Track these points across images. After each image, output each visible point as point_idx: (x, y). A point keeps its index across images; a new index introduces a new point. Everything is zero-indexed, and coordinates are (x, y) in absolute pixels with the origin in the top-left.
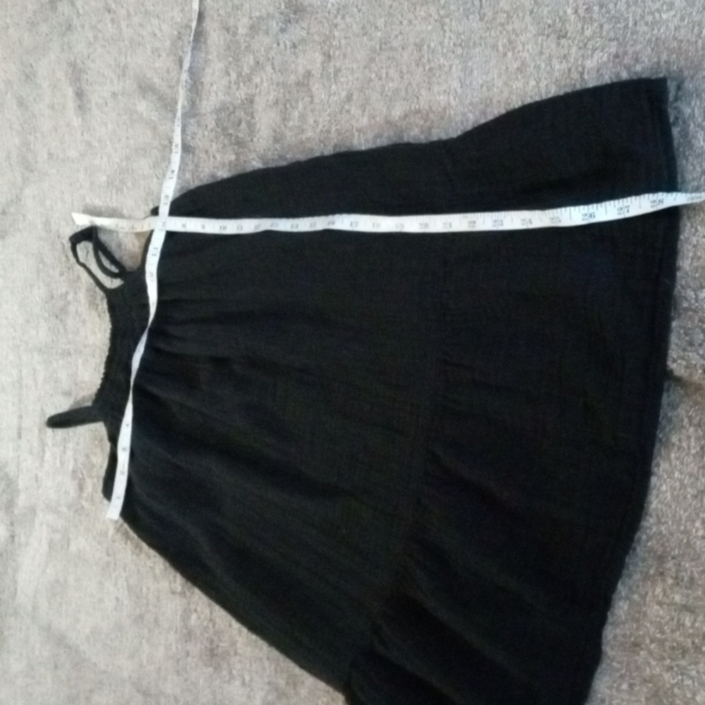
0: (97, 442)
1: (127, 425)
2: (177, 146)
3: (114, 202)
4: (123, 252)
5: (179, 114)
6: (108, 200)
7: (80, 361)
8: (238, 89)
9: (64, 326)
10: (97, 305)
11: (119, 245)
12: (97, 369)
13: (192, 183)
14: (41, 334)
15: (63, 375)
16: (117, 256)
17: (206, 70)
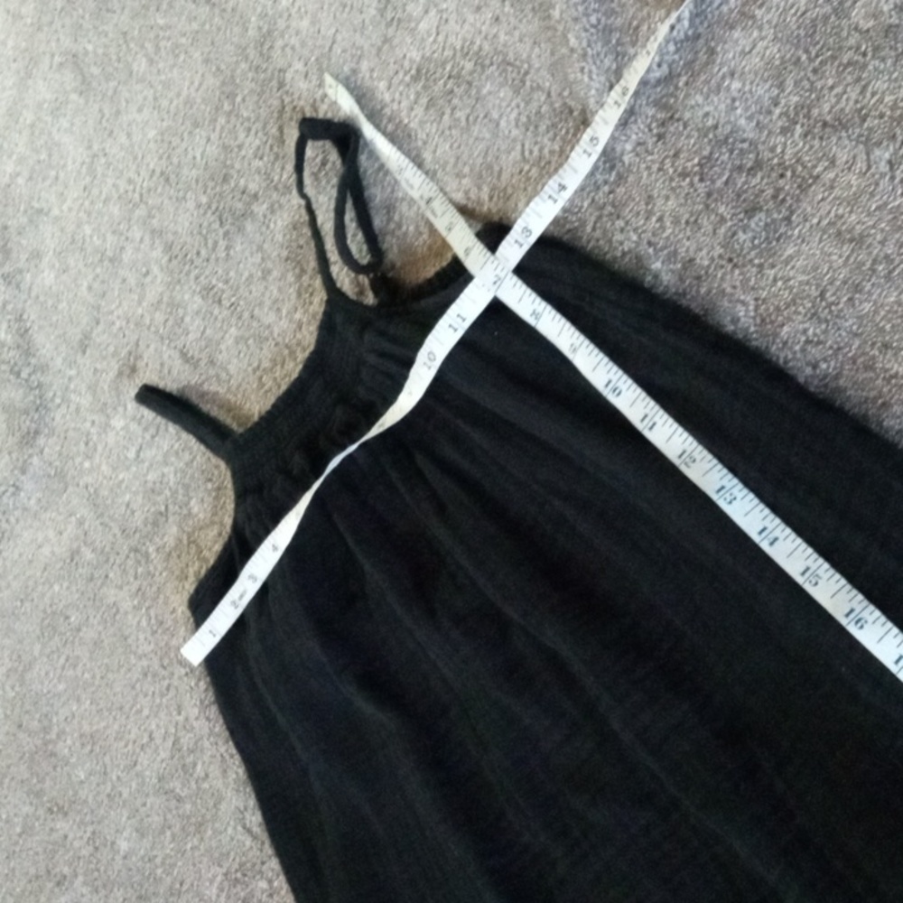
0: (209, 486)
1: (275, 548)
2: (593, 139)
3: (415, 118)
4: (392, 226)
5: (632, 78)
6: (404, 104)
7: (233, 330)
8: (784, 131)
9: (228, 248)
10: (303, 271)
11: (390, 208)
12: (258, 373)
13: (589, 229)
14: (183, 220)
15: (194, 325)
16: (378, 222)
17: (737, 34)
